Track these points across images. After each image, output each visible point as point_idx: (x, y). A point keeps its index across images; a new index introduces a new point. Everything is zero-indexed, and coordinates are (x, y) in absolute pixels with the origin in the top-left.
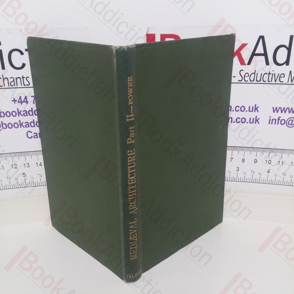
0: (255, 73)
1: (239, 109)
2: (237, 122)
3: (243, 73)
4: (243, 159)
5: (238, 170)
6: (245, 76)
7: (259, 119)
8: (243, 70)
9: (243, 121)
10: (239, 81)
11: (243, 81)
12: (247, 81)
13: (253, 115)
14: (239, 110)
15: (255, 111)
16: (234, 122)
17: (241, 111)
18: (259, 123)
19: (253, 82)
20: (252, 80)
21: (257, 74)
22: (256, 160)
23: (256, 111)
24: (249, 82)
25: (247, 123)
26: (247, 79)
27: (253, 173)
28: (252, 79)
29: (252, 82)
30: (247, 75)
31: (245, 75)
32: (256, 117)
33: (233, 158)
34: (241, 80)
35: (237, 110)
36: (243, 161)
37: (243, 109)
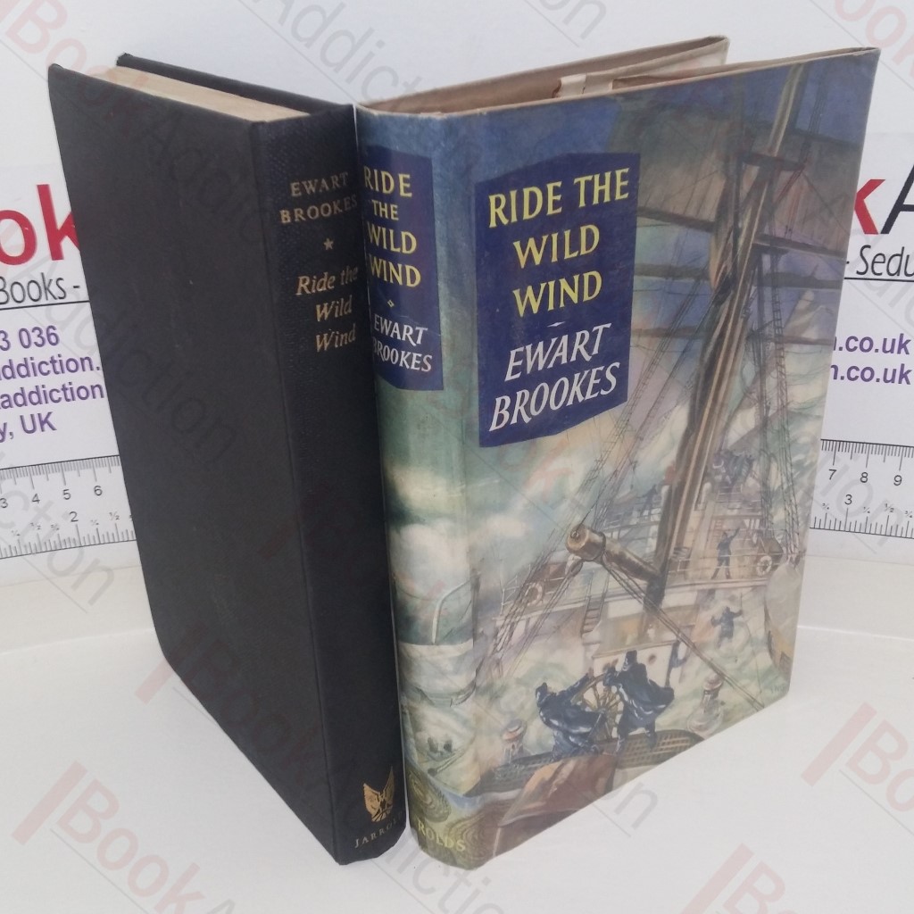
0: (901, 255)
1: (857, 344)
2: (850, 378)
3: (869, 255)
4: (865, 475)
5: (849, 502)
6: (874, 262)
7: (909, 371)
8: (869, 247)
9: (867, 374)
10: (858, 273)
11: (870, 275)
12: (880, 274)
13: (894, 361)
14: (855, 348)
15: (899, 352)
16: (842, 378)
17: (863, 350)
18: (908, 383)
19: (895, 277)
20: (892, 271)
21: (908, 256)
22: (898, 479)
23: (903, 350)
24: (885, 276)
25: (878, 380)
26: (880, 268)
27: (889, 511)
28: (893, 269)
29: (893, 277)
30: (880, 259)
31: (875, 257)
32: (903, 366)
33: (835, 471)
34: (863, 270)
35: (851, 347)
36: (864, 479)
37: (866, 345)
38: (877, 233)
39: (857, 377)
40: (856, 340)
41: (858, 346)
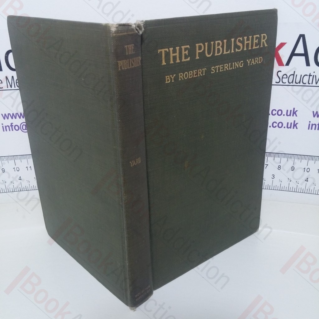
0: (294, 75)
3: (280, 75)
4: (279, 167)
5: (273, 177)
6: (282, 78)
7: (297, 123)
8: (281, 71)
9: (280, 125)
10: (276, 82)
11: (281, 83)
12: (285, 83)
13: (291, 119)
15: (293, 116)
17: (278, 115)
18: (297, 128)
19: (291, 84)
21: (297, 75)
22: (293, 168)
24: (287, 83)
26: (285, 80)
27: (289, 181)
28: (291, 81)
30: (285, 76)
32: (295, 121)
33: (268, 165)
34: (278, 81)
36: (279, 168)
38: (284, 66)
39: (276, 126)
40: (276, 111)
41: (276, 113)
